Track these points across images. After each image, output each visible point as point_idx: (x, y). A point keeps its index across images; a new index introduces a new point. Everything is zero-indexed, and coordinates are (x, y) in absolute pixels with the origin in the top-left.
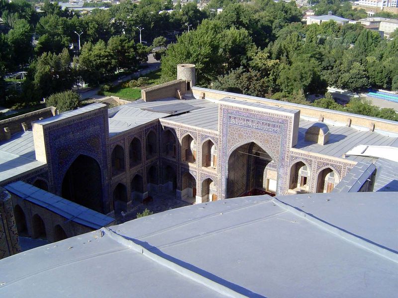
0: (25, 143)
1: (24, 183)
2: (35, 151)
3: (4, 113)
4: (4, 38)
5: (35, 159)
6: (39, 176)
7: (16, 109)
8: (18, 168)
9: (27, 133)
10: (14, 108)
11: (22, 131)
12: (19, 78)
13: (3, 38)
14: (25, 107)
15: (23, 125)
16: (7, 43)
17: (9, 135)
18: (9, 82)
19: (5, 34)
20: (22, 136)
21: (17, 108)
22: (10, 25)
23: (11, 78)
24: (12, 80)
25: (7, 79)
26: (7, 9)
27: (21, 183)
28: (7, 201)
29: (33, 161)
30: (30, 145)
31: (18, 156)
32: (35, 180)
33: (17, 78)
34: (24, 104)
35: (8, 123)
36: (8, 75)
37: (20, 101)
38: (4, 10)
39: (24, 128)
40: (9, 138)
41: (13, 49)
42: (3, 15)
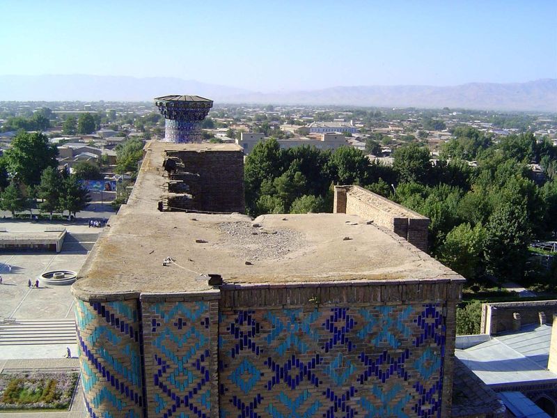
0: (538, 340)
1: (523, 396)
2: (548, 356)
3: (518, 293)
4: (539, 192)
5: (546, 366)
6: (546, 392)
7: (535, 292)
8: (518, 372)
9: (543, 327)
10: (532, 288)
11: (537, 324)
12: (548, 248)
13: (537, 191)
14: (548, 290)
15: (540, 316)
16: (540, 199)
17: (518, 324)
18: (533, 252)
19: (540, 187)
20: (536, 329)
21: (537, 289)
22: (549, 175)
23: (537, 247)
24: (538, 250)
25: (531, 248)
26: (548, 154)
27: (519, 394)
28: (498, 414)
29: (542, 369)
30: (544, 345)
31: (523, 356)
32: (539, 397)
33: (545, 249)
34: (547, 286)
35: (521, 307)
36: (534, 242)
37: (544, 281)
38: (544, 155)
39: (541, 320)
40: (516, 328)
41: (547, 208)
42: (542, 161)
